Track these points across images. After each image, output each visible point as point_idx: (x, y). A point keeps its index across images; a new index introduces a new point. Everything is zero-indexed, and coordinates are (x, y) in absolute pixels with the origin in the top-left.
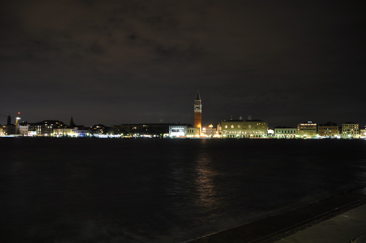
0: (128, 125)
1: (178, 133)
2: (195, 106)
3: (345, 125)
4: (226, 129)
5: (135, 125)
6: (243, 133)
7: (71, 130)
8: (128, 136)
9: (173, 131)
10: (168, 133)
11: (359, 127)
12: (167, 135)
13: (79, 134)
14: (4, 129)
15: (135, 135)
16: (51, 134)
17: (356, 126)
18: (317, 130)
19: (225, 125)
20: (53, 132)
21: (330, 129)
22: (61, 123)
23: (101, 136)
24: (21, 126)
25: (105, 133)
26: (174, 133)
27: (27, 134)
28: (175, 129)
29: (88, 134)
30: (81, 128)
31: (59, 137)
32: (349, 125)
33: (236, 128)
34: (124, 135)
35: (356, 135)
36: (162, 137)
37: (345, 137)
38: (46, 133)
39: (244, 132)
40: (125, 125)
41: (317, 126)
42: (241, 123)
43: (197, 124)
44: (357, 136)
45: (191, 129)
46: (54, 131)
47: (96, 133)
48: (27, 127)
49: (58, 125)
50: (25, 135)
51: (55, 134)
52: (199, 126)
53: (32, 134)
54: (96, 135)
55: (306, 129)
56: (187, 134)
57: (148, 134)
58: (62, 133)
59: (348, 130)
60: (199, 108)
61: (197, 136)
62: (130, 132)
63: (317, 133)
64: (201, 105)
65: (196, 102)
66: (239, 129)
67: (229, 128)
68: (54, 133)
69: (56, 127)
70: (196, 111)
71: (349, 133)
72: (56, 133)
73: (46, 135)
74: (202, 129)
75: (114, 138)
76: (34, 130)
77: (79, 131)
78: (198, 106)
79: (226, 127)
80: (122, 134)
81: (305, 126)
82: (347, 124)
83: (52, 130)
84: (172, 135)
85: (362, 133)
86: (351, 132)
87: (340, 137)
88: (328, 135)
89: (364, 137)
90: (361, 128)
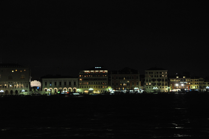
3: (148, 71)
11: (168, 76)
17: (164, 74)
18: (109, 80)
21: (127, 79)
32: (154, 71)
35: (165, 87)
37: (149, 90)
41: (109, 73)
44: (166, 89)
55: (91, 79)
59: (154, 80)
63: (109, 85)
71: (154, 85)
81: (90, 74)
85: (173, 83)
86: (157, 82)
87: (142, 91)
88: (125, 87)
89: (174, 90)
90: (171, 76)
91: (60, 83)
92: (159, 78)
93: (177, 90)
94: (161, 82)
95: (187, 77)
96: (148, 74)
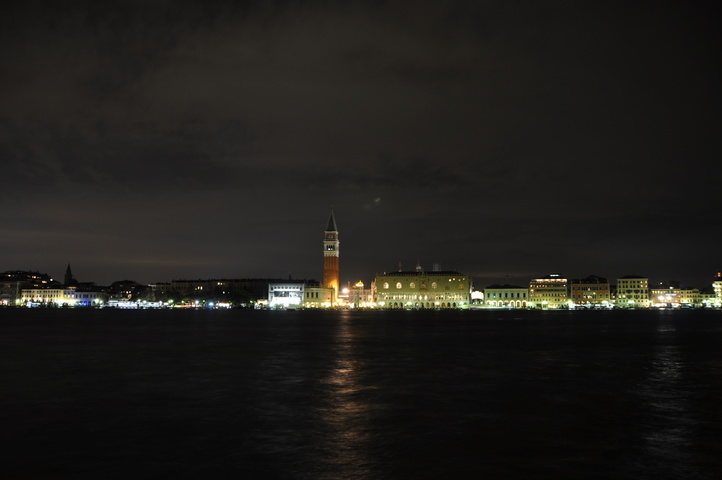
0: (184, 281)
1: (287, 298)
2: (326, 243)
3: (621, 280)
4: (386, 290)
5: (200, 282)
6: (420, 298)
7: (62, 291)
8: (184, 305)
9: (277, 294)
10: (267, 298)
11: (649, 286)
12: (265, 303)
13: (78, 300)
15: (196, 304)
16: (18, 301)
17: (644, 284)
18: (569, 291)
19: (383, 282)
20: (20, 297)
21: (593, 289)
22: (45, 277)
23: (124, 304)
25: (133, 299)
26: (278, 298)
28: (281, 290)
29: (97, 301)
30: (83, 288)
31: (32, 308)
32: (629, 280)
33: (406, 289)
34: (175, 303)
35: (644, 300)
36: (253, 306)
37: (622, 305)
38: (5, 298)
39: (423, 297)
40: (181, 281)
41: (568, 283)
42: (416, 278)
43: (329, 281)
44: (646, 303)
45: (315, 290)
46: (24, 294)
47: (114, 298)
49: (34, 281)
51: (26, 302)
52: (334, 284)
54: (112, 303)
55: (545, 290)
56: (305, 302)
57: (225, 302)
58: (41, 299)
59: (629, 292)
60: (333, 247)
61: (326, 304)
62: (187, 296)
63: (569, 297)
64: (338, 243)
65: (328, 235)
66: (412, 291)
67: (393, 288)
68: (24, 299)
69: (29, 286)
70: (328, 253)
71: (629, 297)
72: (29, 299)
73: (5, 302)
74: (340, 289)
75: (151, 308)
77: (78, 294)
78: (331, 243)
79: (387, 286)
80: (171, 301)
81: (544, 283)
82: (625, 280)
83: (20, 292)
84: (273, 302)
85: (655, 296)
86: (633, 294)
87: (612, 306)
88: (590, 301)
89: (658, 305)
90: (653, 286)
91: (506, 295)
92: (637, 288)
93: (662, 305)
94: (639, 294)
95: (676, 287)
96: (622, 285)
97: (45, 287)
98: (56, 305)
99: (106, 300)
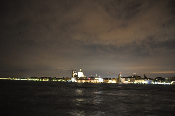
7: (144, 80)
13: (148, 82)
14: (115, 80)
20: (135, 81)
22: (140, 77)
23: (159, 83)
24: (122, 79)
25: (161, 82)
27: (124, 82)
29: (152, 82)
30: (150, 79)
46: (136, 81)
47: (157, 82)
48: (124, 79)
49: (137, 78)
50: (123, 83)
53: (126, 82)
58: (139, 82)
69: (137, 79)
72: (137, 82)
73: (132, 82)
75: (167, 84)
76: (127, 80)
77: (147, 80)
83: (135, 80)
97: (140, 79)
98: (143, 83)
99: (154, 82)
